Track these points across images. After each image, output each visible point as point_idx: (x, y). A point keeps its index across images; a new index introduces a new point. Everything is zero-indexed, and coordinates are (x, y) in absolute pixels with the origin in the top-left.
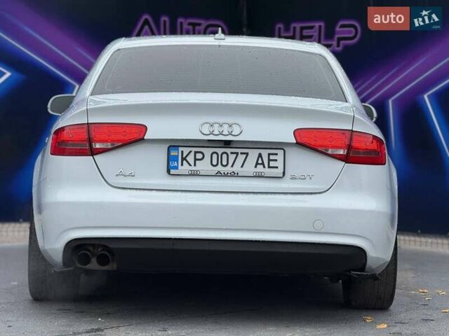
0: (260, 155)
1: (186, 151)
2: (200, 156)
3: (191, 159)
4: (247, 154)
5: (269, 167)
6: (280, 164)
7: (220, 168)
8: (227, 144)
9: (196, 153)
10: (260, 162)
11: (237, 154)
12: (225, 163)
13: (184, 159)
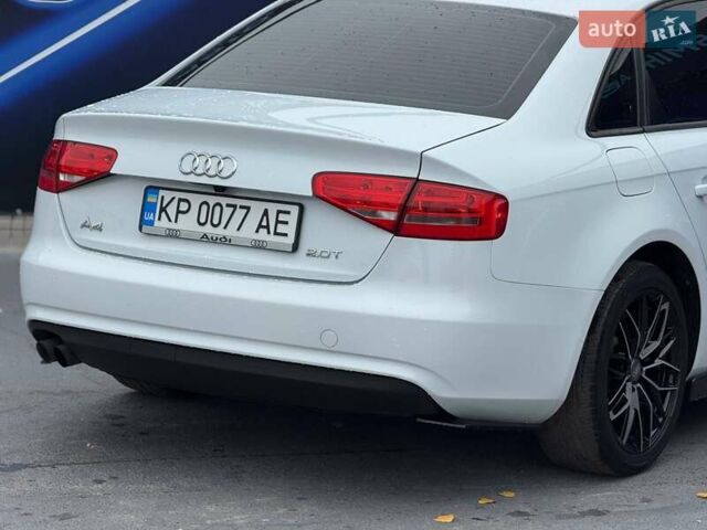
0: (266, 213)
1: (168, 195)
2: (184, 206)
3: (172, 210)
4: (248, 208)
5: (276, 233)
6: (291, 230)
7: (208, 229)
8: (221, 191)
9: (180, 200)
10: (264, 223)
11: (235, 206)
12: (216, 222)
13: (163, 209)
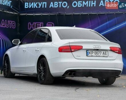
0: (103, 52)
1: (90, 51)
2: (92, 52)
3: (91, 53)
4: (101, 52)
5: (105, 55)
6: (107, 54)
7: (96, 55)
8: (98, 50)
11: (99, 52)
13: (90, 53)
